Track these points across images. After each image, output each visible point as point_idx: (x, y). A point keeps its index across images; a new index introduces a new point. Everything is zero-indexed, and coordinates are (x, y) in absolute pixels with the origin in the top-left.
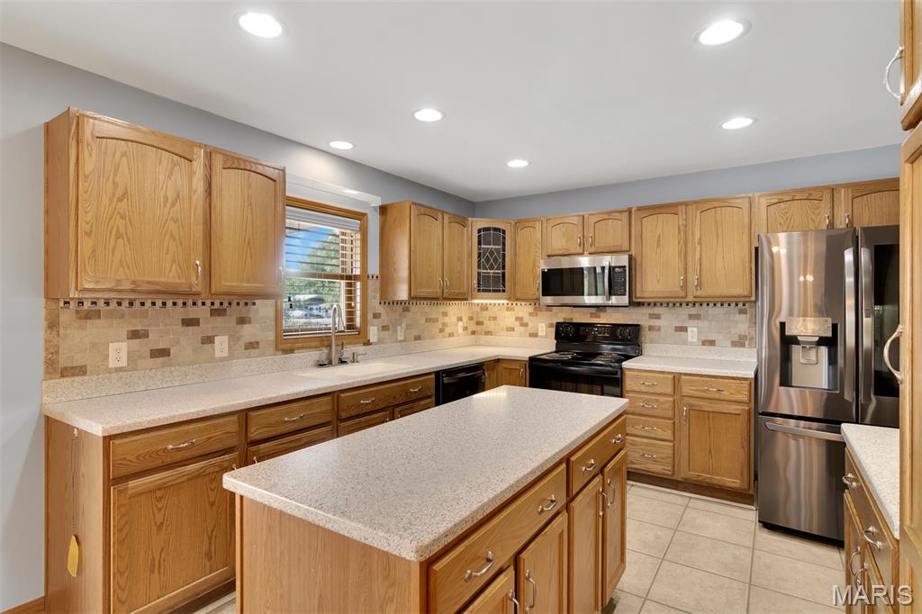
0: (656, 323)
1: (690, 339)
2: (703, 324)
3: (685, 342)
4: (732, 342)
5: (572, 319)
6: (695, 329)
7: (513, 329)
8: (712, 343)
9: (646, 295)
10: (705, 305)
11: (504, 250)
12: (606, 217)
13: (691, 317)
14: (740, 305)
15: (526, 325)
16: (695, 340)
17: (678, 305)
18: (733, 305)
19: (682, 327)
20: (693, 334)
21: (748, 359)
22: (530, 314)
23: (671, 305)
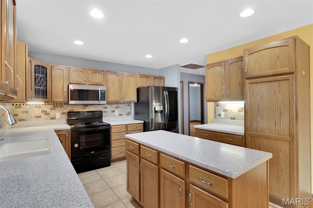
0: (106, 110)
1: (116, 114)
2: (119, 109)
3: (114, 115)
4: (127, 114)
5: (73, 110)
6: (117, 111)
7: (40, 117)
8: (121, 115)
9: (110, 101)
10: (120, 104)
11: (46, 78)
12: (95, 72)
13: (116, 107)
14: (128, 104)
15: (48, 114)
16: (117, 114)
17: (112, 104)
18: (127, 104)
19: (114, 111)
20: (117, 113)
21: (130, 119)
22: (51, 109)
23: (110, 104)
